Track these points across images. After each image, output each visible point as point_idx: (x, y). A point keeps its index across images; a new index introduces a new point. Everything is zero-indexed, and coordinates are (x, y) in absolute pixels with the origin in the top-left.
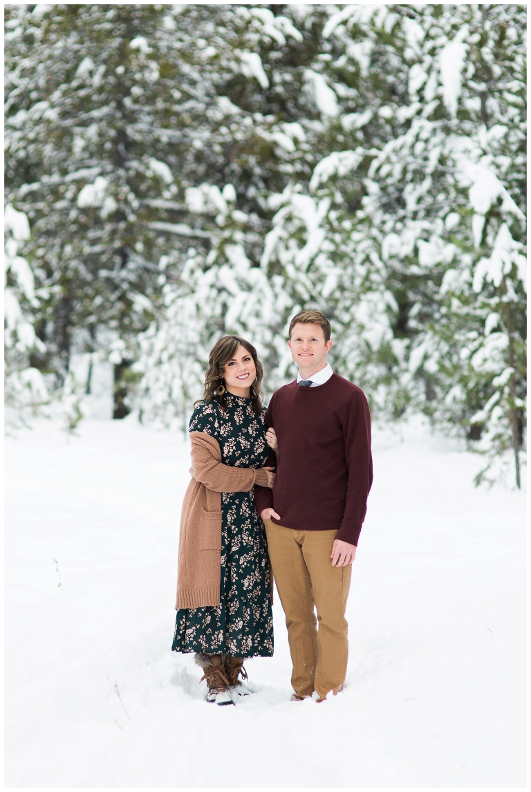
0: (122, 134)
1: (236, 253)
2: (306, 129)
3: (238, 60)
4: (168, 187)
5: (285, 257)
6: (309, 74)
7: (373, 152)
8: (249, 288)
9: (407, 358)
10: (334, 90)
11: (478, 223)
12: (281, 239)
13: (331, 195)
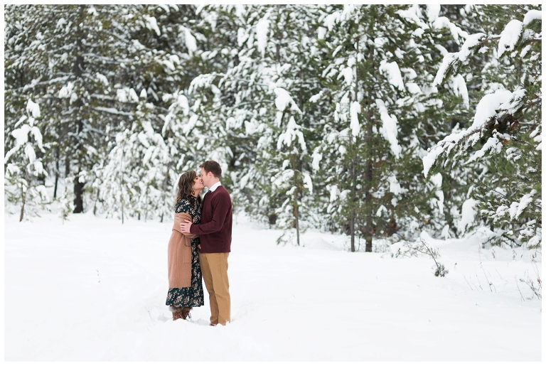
0: (81, 59)
1: (147, 125)
2: (180, 58)
3: (144, 21)
4: (107, 88)
5: (175, 128)
6: (181, 28)
7: (221, 74)
8: (154, 144)
9: (238, 181)
10: (195, 37)
11: (279, 115)
12: (172, 118)
13: (201, 97)
